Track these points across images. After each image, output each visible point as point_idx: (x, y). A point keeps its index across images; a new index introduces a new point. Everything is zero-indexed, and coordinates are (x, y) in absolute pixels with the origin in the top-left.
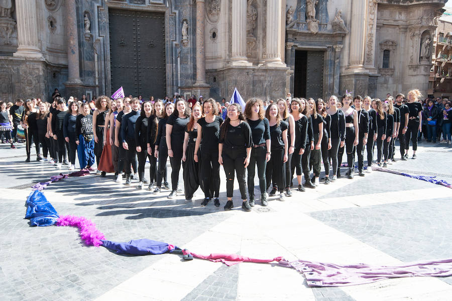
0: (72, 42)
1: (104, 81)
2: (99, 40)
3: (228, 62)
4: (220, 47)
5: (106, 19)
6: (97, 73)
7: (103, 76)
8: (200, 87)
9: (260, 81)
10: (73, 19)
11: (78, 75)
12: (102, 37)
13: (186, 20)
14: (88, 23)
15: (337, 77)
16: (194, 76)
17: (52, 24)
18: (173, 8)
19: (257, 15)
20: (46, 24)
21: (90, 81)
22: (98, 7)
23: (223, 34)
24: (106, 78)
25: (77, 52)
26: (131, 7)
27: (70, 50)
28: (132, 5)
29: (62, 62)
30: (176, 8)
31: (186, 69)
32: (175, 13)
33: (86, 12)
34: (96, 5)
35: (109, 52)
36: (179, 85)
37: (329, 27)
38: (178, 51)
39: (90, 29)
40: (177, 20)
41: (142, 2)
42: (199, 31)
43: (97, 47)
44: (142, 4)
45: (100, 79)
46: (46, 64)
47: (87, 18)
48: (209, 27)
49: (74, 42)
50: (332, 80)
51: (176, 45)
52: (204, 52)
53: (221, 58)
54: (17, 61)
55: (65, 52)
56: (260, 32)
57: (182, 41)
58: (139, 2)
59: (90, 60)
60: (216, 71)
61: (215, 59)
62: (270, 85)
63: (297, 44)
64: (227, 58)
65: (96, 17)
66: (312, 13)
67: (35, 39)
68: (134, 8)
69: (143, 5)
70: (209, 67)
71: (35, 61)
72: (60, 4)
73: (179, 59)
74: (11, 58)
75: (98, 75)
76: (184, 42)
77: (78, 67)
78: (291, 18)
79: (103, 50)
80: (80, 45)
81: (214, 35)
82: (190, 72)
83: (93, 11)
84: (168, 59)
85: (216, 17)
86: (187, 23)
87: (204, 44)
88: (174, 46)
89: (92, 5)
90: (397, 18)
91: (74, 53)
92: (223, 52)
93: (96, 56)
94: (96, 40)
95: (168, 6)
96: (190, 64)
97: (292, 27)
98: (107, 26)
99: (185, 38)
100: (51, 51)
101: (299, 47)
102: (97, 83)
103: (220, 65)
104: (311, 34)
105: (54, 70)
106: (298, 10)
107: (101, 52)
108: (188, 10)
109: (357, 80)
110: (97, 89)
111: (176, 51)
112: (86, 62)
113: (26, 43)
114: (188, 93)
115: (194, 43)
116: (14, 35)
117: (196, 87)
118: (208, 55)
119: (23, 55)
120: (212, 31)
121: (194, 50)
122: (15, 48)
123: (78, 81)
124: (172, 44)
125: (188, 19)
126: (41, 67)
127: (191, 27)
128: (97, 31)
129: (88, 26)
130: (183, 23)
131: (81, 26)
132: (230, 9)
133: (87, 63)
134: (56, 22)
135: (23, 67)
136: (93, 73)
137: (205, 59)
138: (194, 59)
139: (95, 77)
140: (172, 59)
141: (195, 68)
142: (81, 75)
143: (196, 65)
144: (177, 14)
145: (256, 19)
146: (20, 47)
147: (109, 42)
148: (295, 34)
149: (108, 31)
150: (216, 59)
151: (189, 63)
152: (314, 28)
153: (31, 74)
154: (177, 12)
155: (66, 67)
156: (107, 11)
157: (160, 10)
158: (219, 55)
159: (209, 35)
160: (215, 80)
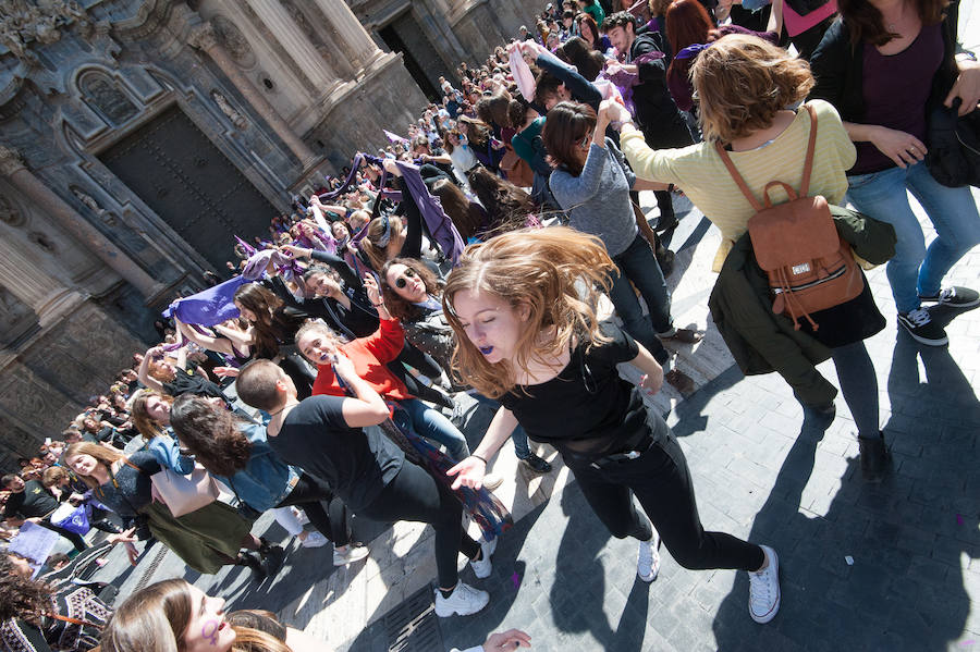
0: (97, 243)
1: (188, 259)
2: (128, 211)
3: (321, 104)
4: (292, 93)
5: (108, 176)
6: (168, 257)
7: (181, 253)
8: (316, 165)
9: (382, 99)
10: (64, 209)
11: (150, 280)
12: (126, 203)
13: (214, 91)
14: (88, 199)
15: (448, 32)
16: (293, 158)
17: (42, 241)
18: (182, 86)
19: (299, 12)
20: (36, 249)
21: (171, 275)
22: (81, 166)
23: (280, 72)
24: (187, 253)
25: (116, 250)
26: (126, 130)
27: (106, 258)
28: (122, 126)
29: (111, 281)
30: (186, 85)
31: (274, 159)
32: (192, 92)
33: (72, 188)
34: (75, 165)
35: (156, 217)
36: (285, 187)
38: (242, 141)
39: (100, 206)
40: (203, 99)
41: (133, 111)
42: (246, 92)
43: (133, 223)
44: (135, 113)
45: (181, 262)
46: (95, 300)
47: (81, 196)
48: (252, 77)
49: (99, 241)
50: (446, 42)
51: (232, 135)
52: (277, 116)
53: (305, 107)
54: (55, 328)
55: (102, 264)
56: (323, 34)
57: (235, 124)
58: (129, 115)
59: (143, 248)
60: (312, 130)
61: (297, 116)
62: (397, 94)
63: (374, 23)
64: (313, 100)
65: (92, 182)
67: (46, 280)
68: (130, 128)
69: (139, 115)
70: (301, 132)
71: (77, 308)
72: (24, 207)
73: (253, 153)
74: (42, 333)
75: (173, 258)
76: (238, 123)
77: (139, 269)
79: (146, 221)
80: (111, 237)
81: (269, 84)
82: (283, 158)
83: (79, 178)
84: (239, 163)
85: (250, 56)
86: (219, 94)
87: (269, 106)
88: (231, 139)
89: (70, 172)
91: (115, 255)
92: (301, 97)
93: (145, 236)
94: (124, 215)
95: (172, 89)
96: (273, 148)
98: (118, 183)
99: (234, 117)
100: (81, 279)
101: (379, 23)
102: (183, 270)
103: (312, 119)
105: (111, 300)
107: (146, 225)
108: (204, 74)
109: (475, 20)
110: (191, 277)
111: (240, 145)
112: (141, 254)
113: (40, 295)
114: (305, 188)
115: (254, 114)
116: (10, 301)
117: (309, 171)
118: (286, 116)
119: (54, 315)
120: (261, 80)
121: (263, 124)
122: (33, 316)
123: (158, 287)
124: (227, 139)
125: (216, 86)
126: (95, 309)
127: (230, 96)
128: (113, 201)
129: (94, 204)
130: (213, 99)
131: (85, 212)
132: (261, 26)
133: (143, 254)
134: (45, 236)
135: (72, 331)
136: (164, 261)
137: (287, 125)
138: (274, 136)
139: (172, 265)
140: (245, 158)
141: (285, 147)
142: (155, 278)
143: (284, 143)
144: (196, 91)
146: (38, 307)
147: (143, 203)
149: (127, 189)
150: (299, 115)
151: (271, 147)
153: (90, 329)
154: (193, 88)
155: (124, 283)
156: (98, 163)
157: (168, 102)
158: (298, 105)
159: (262, 88)
160: (321, 144)
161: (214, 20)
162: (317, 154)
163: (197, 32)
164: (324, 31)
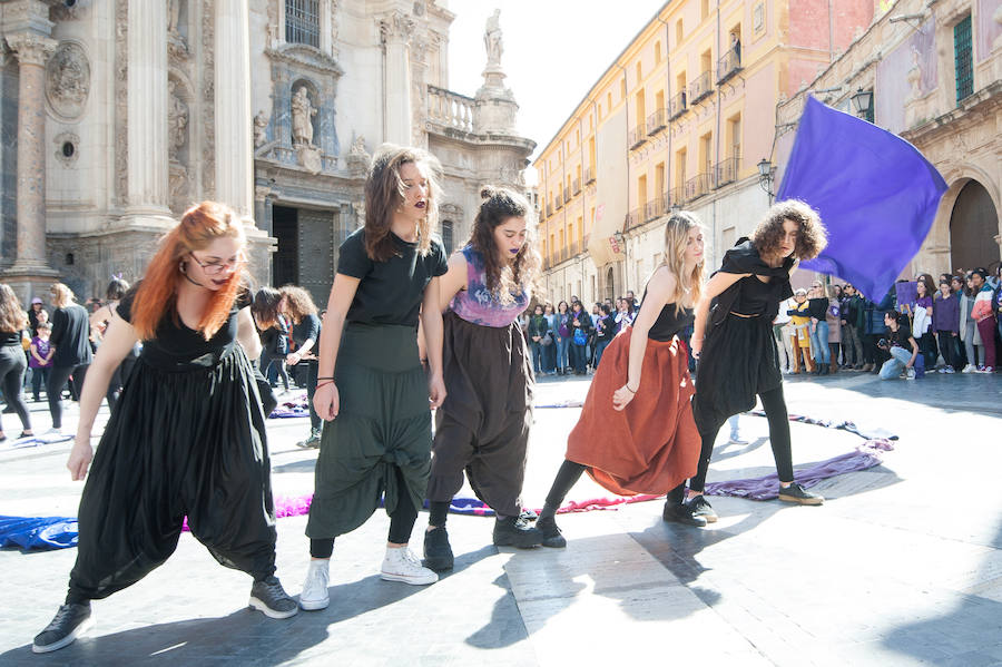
3: (117, 218)
4: (89, 180)
8: (31, 275)
16: (8, 248)
19: (187, 116)
23: (97, 150)
37: (342, 165)
42: (26, 133)
48: (54, 127)
52: (41, 187)
53: (91, 205)
56: (195, 156)
60: (76, 236)
61: (69, 207)
63: (277, 192)
64: (111, 206)
66: (306, 131)
70: (55, 226)
78: (263, 136)
81: (68, 150)
85: (76, 107)
87: (42, 169)
90: (460, 165)
92: (98, 192)
97: (265, 155)
101: (286, 198)
103: (88, 224)
104: (307, 175)
106: (275, 122)
115: (9, 162)
117: (16, 277)
118: (52, 196)
120: (63, 140)
121: (7, 180)
132: (121, 94)
137: (43, 209)
138: (8, 204)
141: (9, 226)
143: (15, 220)
145: (186, 126)
148: (272, 170)
150: (73, 208)
152: (312, 162)
158: (84, 198)
159: (54, 148)
160: (70, 259)
161: (68, 45)
162: (51, 265)
163: (29, 38)
164: (199, 154)
